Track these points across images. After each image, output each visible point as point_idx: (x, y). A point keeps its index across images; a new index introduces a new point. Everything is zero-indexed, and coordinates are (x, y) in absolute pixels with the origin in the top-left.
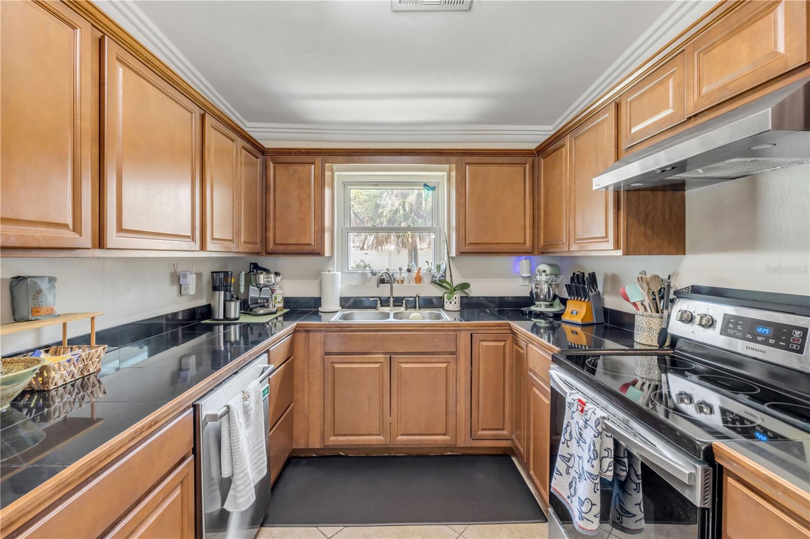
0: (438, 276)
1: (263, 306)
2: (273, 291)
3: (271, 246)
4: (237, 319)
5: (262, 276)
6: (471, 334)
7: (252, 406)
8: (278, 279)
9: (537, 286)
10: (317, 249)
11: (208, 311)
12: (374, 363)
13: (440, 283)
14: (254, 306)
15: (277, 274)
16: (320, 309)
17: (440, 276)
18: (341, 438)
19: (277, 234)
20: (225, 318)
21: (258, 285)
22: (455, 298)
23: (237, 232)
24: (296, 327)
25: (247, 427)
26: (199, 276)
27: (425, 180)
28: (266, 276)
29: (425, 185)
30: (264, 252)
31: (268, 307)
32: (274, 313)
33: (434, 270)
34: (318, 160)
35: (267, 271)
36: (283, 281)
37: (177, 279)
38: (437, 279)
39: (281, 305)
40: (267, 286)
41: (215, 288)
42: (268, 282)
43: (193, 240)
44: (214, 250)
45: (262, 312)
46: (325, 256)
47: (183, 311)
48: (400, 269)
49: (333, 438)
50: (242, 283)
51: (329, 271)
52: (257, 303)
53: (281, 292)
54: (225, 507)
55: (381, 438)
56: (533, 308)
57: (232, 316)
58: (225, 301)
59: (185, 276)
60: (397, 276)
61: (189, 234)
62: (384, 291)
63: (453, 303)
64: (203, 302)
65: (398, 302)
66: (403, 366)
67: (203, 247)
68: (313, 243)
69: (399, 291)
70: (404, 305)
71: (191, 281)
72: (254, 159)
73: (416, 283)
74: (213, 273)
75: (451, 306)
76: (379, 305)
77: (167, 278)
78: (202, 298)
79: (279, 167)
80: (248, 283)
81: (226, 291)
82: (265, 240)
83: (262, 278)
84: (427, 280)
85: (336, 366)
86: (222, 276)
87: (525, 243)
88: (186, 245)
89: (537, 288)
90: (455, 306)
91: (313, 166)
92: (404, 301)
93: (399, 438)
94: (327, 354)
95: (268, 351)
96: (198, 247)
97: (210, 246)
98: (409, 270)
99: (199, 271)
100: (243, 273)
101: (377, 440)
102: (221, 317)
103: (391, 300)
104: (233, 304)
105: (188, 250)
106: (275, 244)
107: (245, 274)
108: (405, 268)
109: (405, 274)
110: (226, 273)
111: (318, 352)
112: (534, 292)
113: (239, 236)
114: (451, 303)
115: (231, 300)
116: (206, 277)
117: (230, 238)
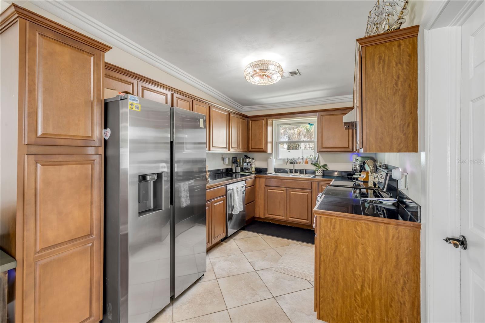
0: (314, 161)
1: (248, 170)
2: (251, 165)
3: (250, 149)
4: (239, 173)
5: (247, 159)
6: (318, 183)
7: (239, 191)
8: (253, 161)
9: (355, 166)
10: (265, 150)
11: (231, 170)
12: (281, 191)
13: (315, 164)
14: (245, 169)
15: (253, 159)
16: (267, 172)
17: (315, 161)
18: (270, 215)
19: (252, 145)
20: (236, 172)
21: (246, 162)
22: (320, 170)
23: (239, 145)
24: (256, 176)
25: (238, 196)
26: (229, 159)
27: (309, 121)
28: (249, 159)
29: (309, 124)
30: (248, 151)
31: (249, 170)
32: (251, 172)
33: (313, 159)
34: (265, 118)
35: (249, 158)
36: (256, 162)
37: (223, 159)
38: (314, 162)
39: (254, 170)
40: (249, 163)
41: (233, 163)
42: (249, 161)
43: (227, 148)
44: (232, 151)
45: (247, 171)
46: (268, 152)
47: (225, 169)
48: (299, 158)
49: (267, 215)
50: (241, 162)
51: (270, 158)
52: (246, 168)
53: (254, 165)
54: (232, 213)
55: (284, 217)
56: (354, 176)
57: (238, 172)
58: (236, 167)
59: (225, 158)
60: (298, 161)
61: (226, 147)
62: (291, 167)
63: (319, 172)
64: (230, 167)
65: (296, 171)
66: (291, 192)
67: (229, 150)
68: (263, 148)
69: (297, 167)
70: (299, 172)
71: (227, 160)
72: (245, 121)
73: (306, 164)
74: (233, 158)
75: (318, 173)
76: (289, 172)
77: (221, 159)
78: (230, 166)
79: (253, 122)
80: (243, 162)
81: (236, 164)
82: (248, 147)
83: (247, 160)
84: (310, 163)
85: (269, 190)
86: (235, 159)
87: (348, 147)
88: (225, 150)
89: (355, 167)
90: (320, 173)
91: (263, 121)
92: (299, 171)
93: (290, 218)
94: (266, 186)
95: (245, 180)
96: (228, 150)
97: (231, 150)
98: (302, 159)
99: (229, 157)
100: (242, 158)
101: (282, 218)
102: (235, 172)
103: (294, 170)
104: (238, 168)
105: (226, 151)
106: (251, 148)
107: (242, 159)
108: (301, 158)
109: (301, 160)
110: (236, 158)
111: (263, 185)
112: (353, 169)
113: (239, 146)
114: (318, 172)
115: (237, 167)
116: (231, 159)
117: (237, 147)
